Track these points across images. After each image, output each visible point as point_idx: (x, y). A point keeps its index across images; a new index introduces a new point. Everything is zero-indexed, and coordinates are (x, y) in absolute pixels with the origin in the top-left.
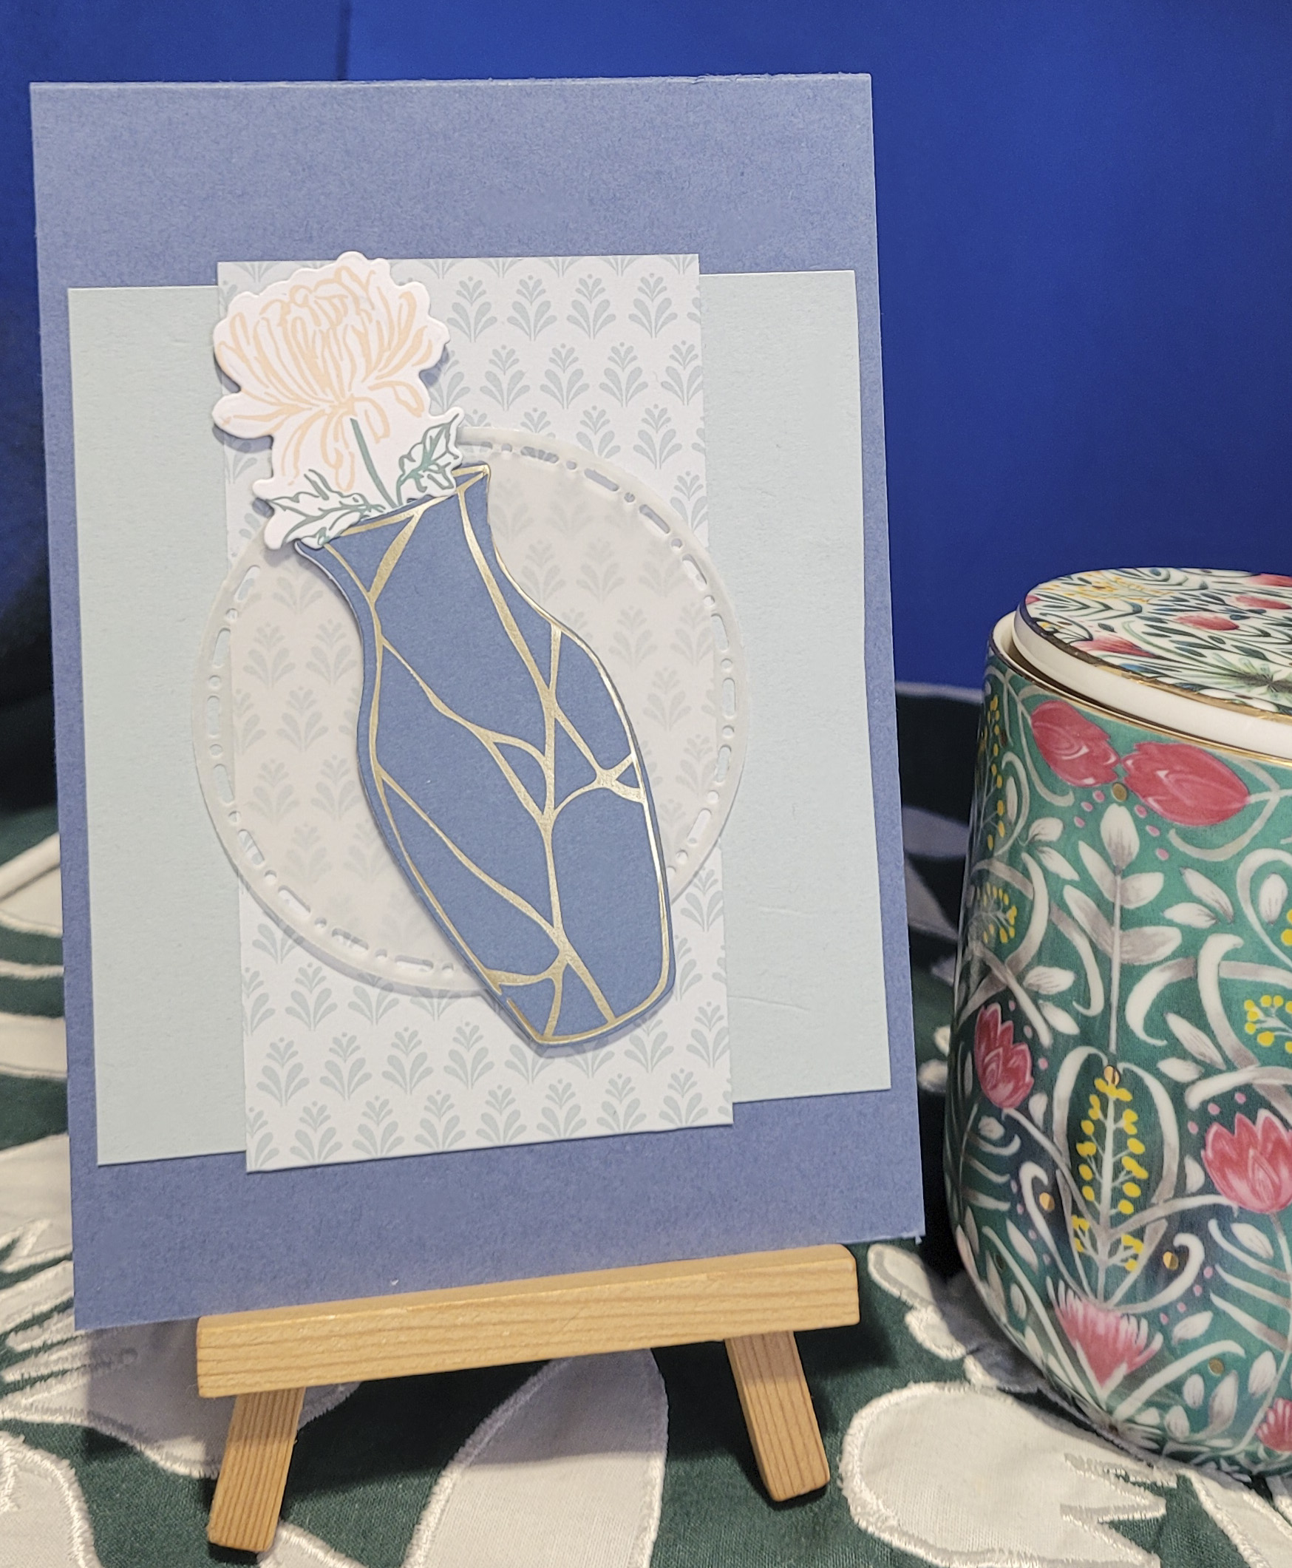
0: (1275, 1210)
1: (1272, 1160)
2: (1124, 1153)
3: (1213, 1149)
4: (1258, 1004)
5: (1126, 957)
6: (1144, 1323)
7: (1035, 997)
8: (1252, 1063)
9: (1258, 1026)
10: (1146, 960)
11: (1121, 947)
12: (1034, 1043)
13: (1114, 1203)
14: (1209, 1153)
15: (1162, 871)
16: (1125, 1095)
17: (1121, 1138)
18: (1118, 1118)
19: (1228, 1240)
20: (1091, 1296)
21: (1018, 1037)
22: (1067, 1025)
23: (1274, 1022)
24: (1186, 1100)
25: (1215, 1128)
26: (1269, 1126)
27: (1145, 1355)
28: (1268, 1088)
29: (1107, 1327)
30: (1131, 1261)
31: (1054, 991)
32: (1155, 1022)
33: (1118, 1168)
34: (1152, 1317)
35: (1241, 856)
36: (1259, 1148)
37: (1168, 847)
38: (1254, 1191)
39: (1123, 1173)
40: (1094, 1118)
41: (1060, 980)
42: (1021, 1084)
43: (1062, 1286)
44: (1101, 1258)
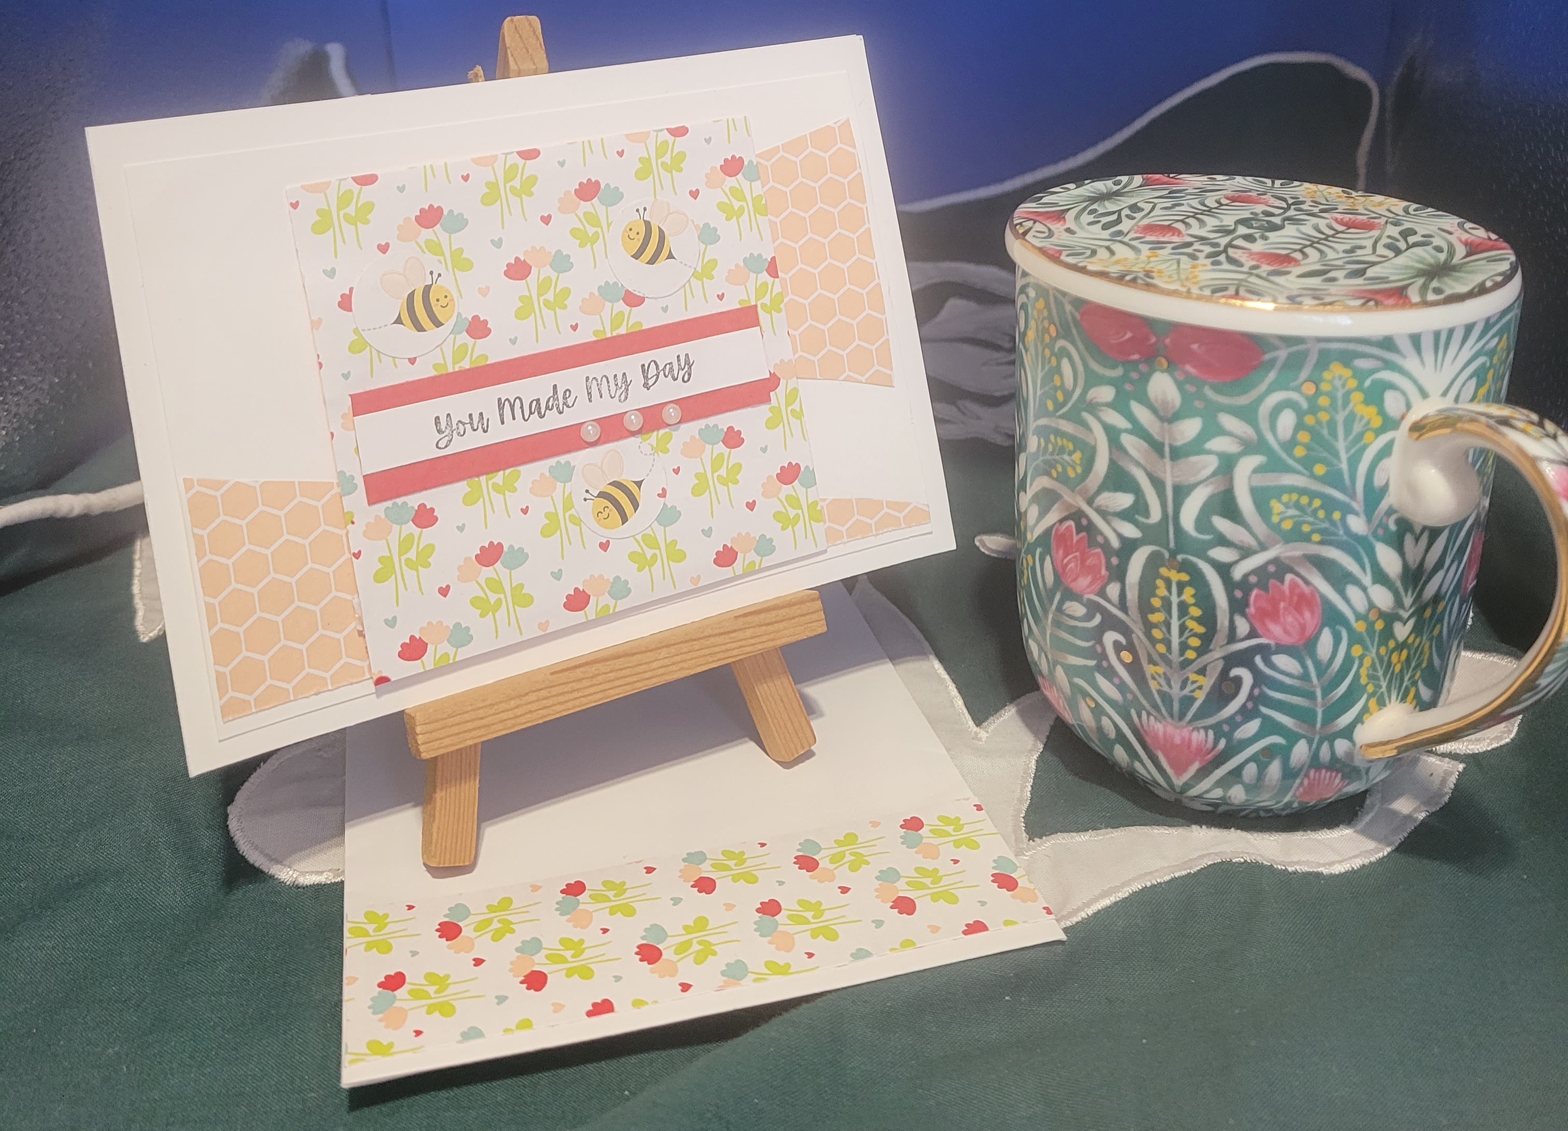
0: (1302, 642)
1: (1298, 608)
2: (1186, 618)
3: (1255, 606)
4: (1280, 501)
5: (1177, 479)
6: (1211, 733)
7: (1103, 513)
8: (1277, 543)
9: (1280, 516)
10: (1193, 480)
11: (1172, 472)
12: (1106, 545)
13: (1182, 652)
14: (1251, 610)
15: (1202, 417)
16: (1184, 577)
17: (1183, 608)
18: (1180, 594)
19: (1268, 667)
20: (1169, 720)
21: (1092, 542)
22: (1130, 531)
23: (1292, 512)
24: (1232, 575)
25: (1254, 593)
26: (1293, 585)
27: (1213, 753)
28: (1291, 558)
29: (1183, 739)
30: (1198, 691)
31: (1119, 509)
32: (1203, 522)
33: (1183, 628)
34: (1217, 728)
35: (1261, 399)
36: (1288, 600)
37: (1204, 399)
38: (1286, 632)
39: (1187, 631)
40: (1162, 595)
41: (1125, 500)
42: (1098, 576)
43: (1144, 713)
44: (1176, 692)
